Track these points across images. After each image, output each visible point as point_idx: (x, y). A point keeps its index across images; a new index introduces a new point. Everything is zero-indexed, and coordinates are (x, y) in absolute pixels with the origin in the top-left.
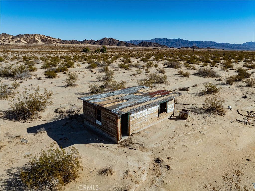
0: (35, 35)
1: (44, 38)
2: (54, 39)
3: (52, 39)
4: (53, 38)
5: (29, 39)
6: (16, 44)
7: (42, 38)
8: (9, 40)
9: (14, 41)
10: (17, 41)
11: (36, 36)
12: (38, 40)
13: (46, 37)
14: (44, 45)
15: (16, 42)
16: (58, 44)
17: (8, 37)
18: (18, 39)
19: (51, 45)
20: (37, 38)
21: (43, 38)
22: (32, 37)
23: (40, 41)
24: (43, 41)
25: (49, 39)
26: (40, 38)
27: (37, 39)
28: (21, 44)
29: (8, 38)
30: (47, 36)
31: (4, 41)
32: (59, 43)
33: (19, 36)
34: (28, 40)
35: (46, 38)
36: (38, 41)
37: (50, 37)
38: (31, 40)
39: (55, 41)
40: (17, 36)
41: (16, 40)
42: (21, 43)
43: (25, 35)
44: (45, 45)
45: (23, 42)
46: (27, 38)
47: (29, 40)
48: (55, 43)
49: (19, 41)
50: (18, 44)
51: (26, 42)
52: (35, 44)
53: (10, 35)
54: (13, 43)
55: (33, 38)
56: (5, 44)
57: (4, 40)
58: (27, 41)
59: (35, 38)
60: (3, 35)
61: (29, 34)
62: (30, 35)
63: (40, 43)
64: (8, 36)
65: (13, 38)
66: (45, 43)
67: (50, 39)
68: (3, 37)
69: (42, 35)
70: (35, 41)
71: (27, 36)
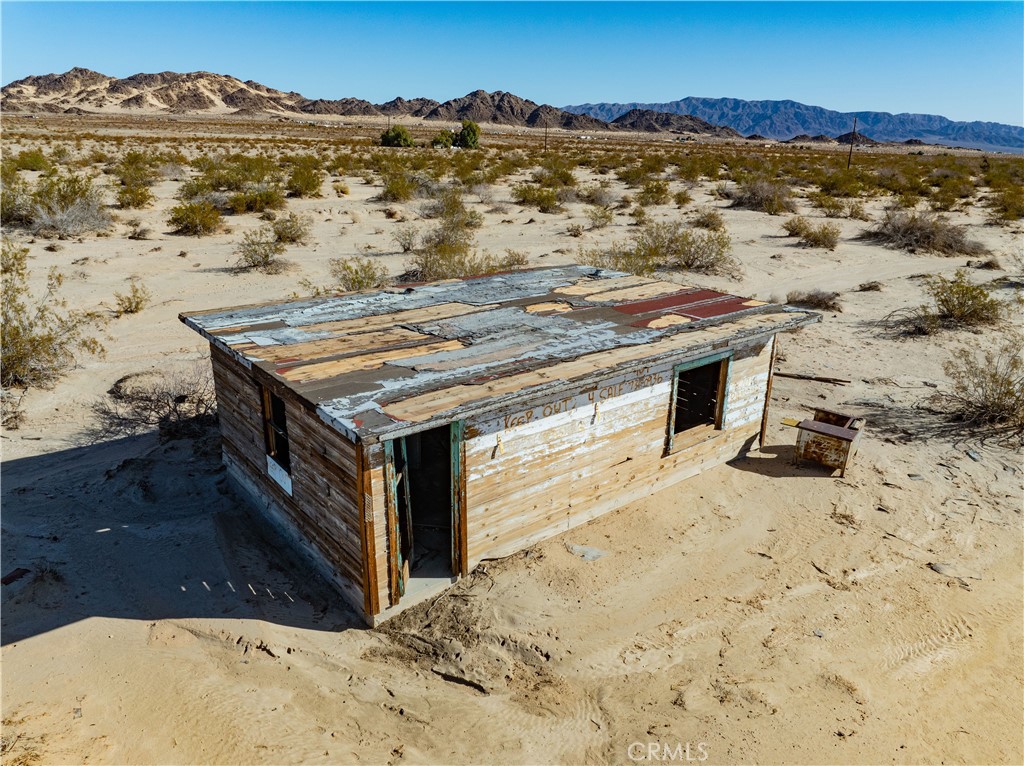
0: (200, 76)
1: (235, 90)
2: (274, 95)
3: (264, 94)
4: (268, 90)
5: (176, 92)
6: (126, 111)
7: (228, 89)
8: (100, 95)
9: (118, 102)
10: (129, 100)
11: (203, 82)
12: (212, 97)
13: (244, 86)
14: (234, 117)
15: (127, 103)
16: (288, 114)
17: (95, 83)
18: (135, 92)
19: (261, 117)
20: (205, 87)
21: (231, 91)
22: (189, 84)
23: (217, 99)
24: (229, 99)
25: (253, 92)
26: (218, 87)
27: (207, 93)
28: (145, 111)
29: (93, 87)
30: (248, 83)
31: (81, 100)
32: (292, 109)
33: (137, 80)
34: (173, 95)
35: (241, 90)
36: (212, 102)
37: (257, 87)
38: (182, 98)
39: (278, 103)
40: (129, 79)
41: (126, 97)
42: (145, 106)
43: (161, 75)
44: (240, 118)
45: (151, 105)
46: (167, 89)
47: (175, 98)
48: (277, 109)
49: (138, 100)
50: (134, 110)
51: (165, 106)
52: (200, 112)
53: (104, 76)
54: (113, 107)
55: (191, 88)
56: (85, 112)
57: (84, 95)
58: (167, 99)
59: (198, 88)
60: (76, 76)
61: (178, 71)
62: (182, 75)
63: (220, 108)
64: (95, 77)
65: (115, 87)
66: (236, 110)
67: (257, 95)
68: (77, 82)
69: (226, 76)
70: (198, 100)
71: (169, 79)
